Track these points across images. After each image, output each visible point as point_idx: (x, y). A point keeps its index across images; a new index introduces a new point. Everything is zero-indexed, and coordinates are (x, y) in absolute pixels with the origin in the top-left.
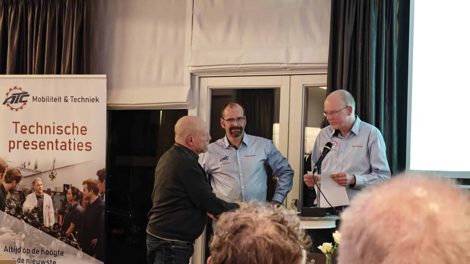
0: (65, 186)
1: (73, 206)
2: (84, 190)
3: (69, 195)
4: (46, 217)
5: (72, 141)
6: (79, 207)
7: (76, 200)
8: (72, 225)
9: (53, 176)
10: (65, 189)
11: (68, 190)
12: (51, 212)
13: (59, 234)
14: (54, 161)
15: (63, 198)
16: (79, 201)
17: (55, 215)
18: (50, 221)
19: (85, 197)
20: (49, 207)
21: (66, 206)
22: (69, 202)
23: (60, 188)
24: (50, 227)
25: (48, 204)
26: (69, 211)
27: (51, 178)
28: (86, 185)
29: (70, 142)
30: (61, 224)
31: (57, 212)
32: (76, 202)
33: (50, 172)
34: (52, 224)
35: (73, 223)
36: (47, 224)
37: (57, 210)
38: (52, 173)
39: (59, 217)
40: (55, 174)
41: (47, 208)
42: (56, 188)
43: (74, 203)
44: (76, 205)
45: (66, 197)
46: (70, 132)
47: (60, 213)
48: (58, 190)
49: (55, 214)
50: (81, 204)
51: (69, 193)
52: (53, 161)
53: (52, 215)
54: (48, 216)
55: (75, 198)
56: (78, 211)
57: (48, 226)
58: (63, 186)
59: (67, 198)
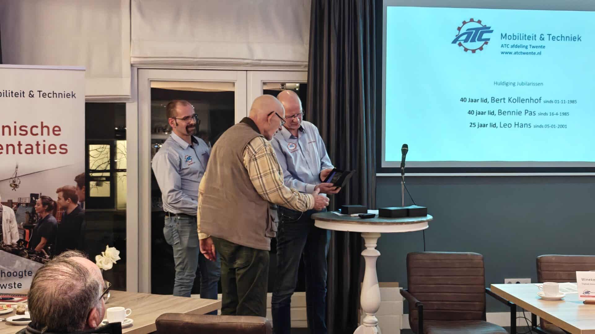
0: (32, 195)
1: (43, 218)
2: (59, 199)
3: (39, 205)
4: (7, 233)
5: (42, 143)
6: (52, 219)
7: (48, 210)
8: (43, 240)
9: (15, 185)
10: (33, 199)
11: (37, 200)
12: (13, 227)
13: (25, 251)
14: (17, 168)
15: (30, 210)
16: (52, 211)
17: (19, 231)
18: (12, 238)
19: (60, 207)
20: (10, 222)
21: (35, 218)
22: (39, 214)
23: (26, 198)
24: (13, 244)
25: (9, 219)
26: (39, 225)
27: (13, 187)
28: (61, 194)
29: (38, 145)
30: (27, 239)
31: (22, 227)
32: (48, 214)
33: (12, 180)
34: (15, 241)
35: (44, 237)
36: (8, 241)
37: (22, 223)
38: (14, 182)
39: (25, 232)
40: (18, 183)
41: (7, 222)
42: (20, 198)
43: (44, 215)
44: (48, 217)
45: (34, 208)
46: (39, 133)
47: (25, 227)
48: (23, 201)
49: (19, 228)
50: (54, 215)
51: (38, 203)
52: (15, 167)
53: (16, 230)
54: (9, 232)
55: (46, 208)
56: (51, 223)
57: (9, 243)
58: (29, 196)
59: (36, 209)
